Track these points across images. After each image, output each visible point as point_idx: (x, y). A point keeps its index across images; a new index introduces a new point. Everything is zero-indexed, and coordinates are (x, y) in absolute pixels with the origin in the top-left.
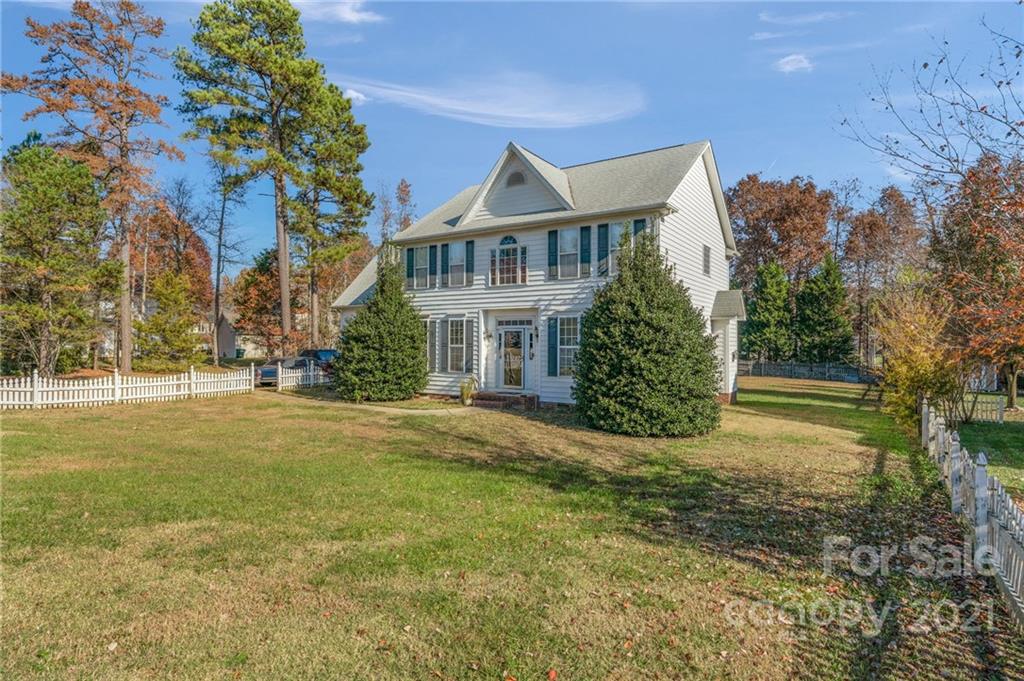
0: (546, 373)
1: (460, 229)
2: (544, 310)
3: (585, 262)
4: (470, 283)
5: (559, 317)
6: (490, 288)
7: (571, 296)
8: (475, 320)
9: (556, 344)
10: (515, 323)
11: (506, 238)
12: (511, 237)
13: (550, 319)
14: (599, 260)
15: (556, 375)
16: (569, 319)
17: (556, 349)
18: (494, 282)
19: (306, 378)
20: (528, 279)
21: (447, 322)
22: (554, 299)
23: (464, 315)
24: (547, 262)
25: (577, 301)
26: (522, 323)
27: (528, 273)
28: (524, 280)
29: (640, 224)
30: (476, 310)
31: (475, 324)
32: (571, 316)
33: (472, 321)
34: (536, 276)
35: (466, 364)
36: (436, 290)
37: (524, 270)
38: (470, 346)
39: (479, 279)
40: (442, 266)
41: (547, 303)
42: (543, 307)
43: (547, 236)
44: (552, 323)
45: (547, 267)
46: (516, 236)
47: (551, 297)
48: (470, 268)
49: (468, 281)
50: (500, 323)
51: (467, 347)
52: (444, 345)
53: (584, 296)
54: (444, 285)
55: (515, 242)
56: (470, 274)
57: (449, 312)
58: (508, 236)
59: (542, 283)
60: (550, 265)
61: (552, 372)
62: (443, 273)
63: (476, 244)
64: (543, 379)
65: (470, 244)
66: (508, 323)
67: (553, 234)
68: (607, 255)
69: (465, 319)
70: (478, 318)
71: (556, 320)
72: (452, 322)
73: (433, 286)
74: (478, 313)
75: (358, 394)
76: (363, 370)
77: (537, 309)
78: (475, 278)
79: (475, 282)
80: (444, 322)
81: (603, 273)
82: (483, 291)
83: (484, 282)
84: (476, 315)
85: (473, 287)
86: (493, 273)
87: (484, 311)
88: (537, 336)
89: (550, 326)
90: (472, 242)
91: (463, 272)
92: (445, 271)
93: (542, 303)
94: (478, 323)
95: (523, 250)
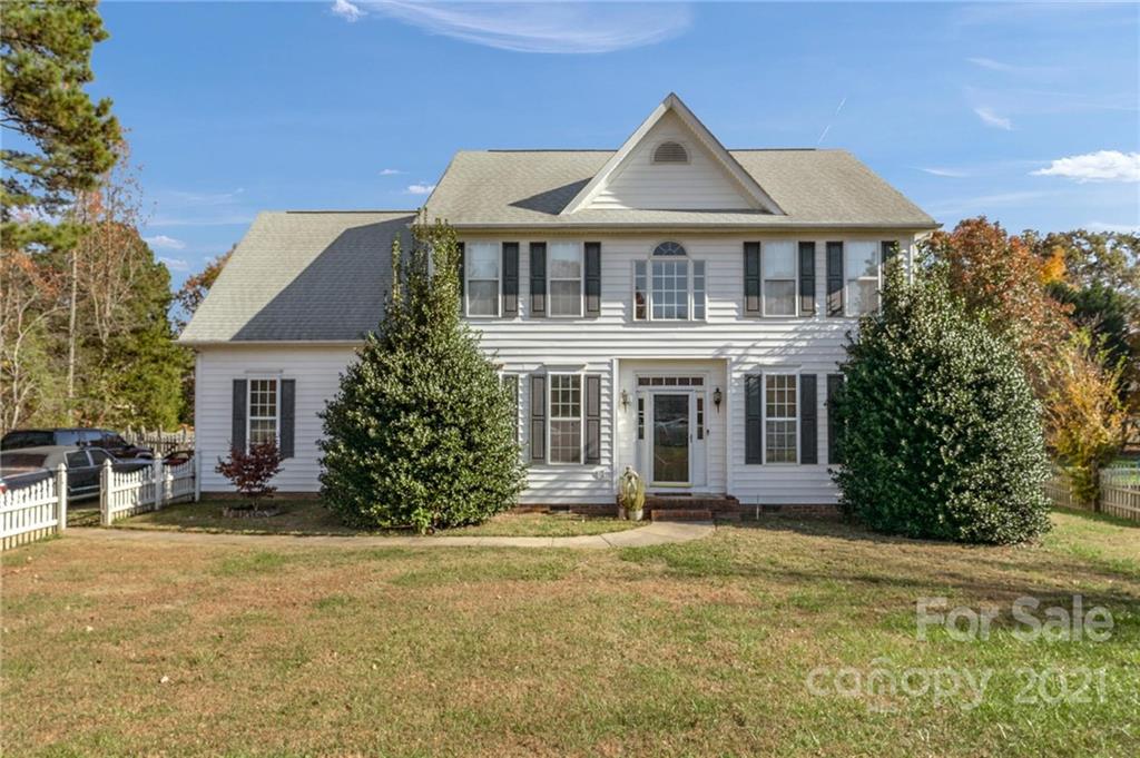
0: (743, 462)
1: (568, 221)
2: (737, 363)
3: (808, 295)
4: (593, 312)
5: (765, 373)
6: (634, 325)
7: (783, 344)
8: (605, 375)
9: (760, 415)
10: (671, 381)
11: (664, 245)
12: (675, 245)
13: (748, 377)
14: (830, 292)
15: (760, 462)
16: (781, 378)
17: (760, 422)
18: (641, 313)
19: (148, 489)
20: (708, 313)
21: (544, 378)
22: (753, 347)
23: (581, 367)
24: (742, 289)
25: (793, 351)
26: (684, 381)
27: (708, 304)
28: (700, 313)
29: (889, 249)
30: (607, 360)
31: (604, 383)
32: (785, 373)
33: (599, 378)
34: (722, 311)
35: (587, 448)
36: (518, 320)
37: (700, 299)
38: (594, 419)
40: (532, 281)
41: (740, 352)
42: (734, 359)
44: (752, 384)
45: (741, 296)
46: (688, 244)
47: (750, 344)
48: (593, 287)
49: (588, 310)
50: (643, 382)
51: (587, 421)
52: (537, 418)
53: (804, 344)
54: (537, 312)
55: (682, 252)
56: (593, 299)
57: (548, 361)
58: (670, 242)
59: (733, 320)
60: (747, 293)
61: (753, 456)
62: (533, 292)
63: (604, 249)
64: (736, 470)
65: (593, 249)
66: (658, 381)
67: (752, 250)
68: (841, 287)
69: (582, 373)
70: (611, 373)
71: (759, 378)
72: (555, 379)
73: (510, 313)
74: (611, 364)
75: (423, 516)
76: (434, 468)
77: (725, 360)
78: (603, 305)
79: (603, 313)
80: (537, 379)
81: (836, 312)
82: (621, 328)
83: (621, 313)
84: (606, 368)
85: (599, 320)
86: (641, 300)
87: (620, 360)
88: (717, 403)
89: (748, 389)
90: (598, 245)
91: (579, 293)
92: (538, 287)
93: (731, 351)
94: (610, 380)
95: (700, 267)
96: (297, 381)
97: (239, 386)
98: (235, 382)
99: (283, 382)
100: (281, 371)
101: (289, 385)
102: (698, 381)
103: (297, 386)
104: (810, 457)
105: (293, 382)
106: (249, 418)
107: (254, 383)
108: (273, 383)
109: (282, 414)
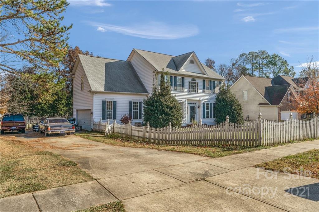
1: (180, 73)
2: (202, 101)
3: (211, 89)
5: (206, 103)
6: (189, 93)
7: (208, 98)
8: (185, 102)
10: (192, 104)
12: (194, 79)
13: (203, 103)
14: (213, 89)
17: (205, 111)
18: (190, 91)
20: (199, 92)
22: (204, 98)
23: (182, 100)
24: (202, 88)
28: (197, 92)
30: (185, 99)
31: (185, 104)
32: (209, 103)
34: (200, 91)
36: (172, 91)
37: (197, 89)
38: (183, 110)
39: (186, 90)
43: (202, 81)
48: (183, 86)
49: (182, 90)
50: (188, 104)
53: (210, 98)
54: (175, 90)
55: (195, 80)
56: (183, 88)
59: (202, 93)
61: (204, 117)
62: (175, 86)
64: (202, 119)
66: (190, 104)
67: (204, 81)
69: (182, 102)
70: (186, 102)
71: (205, 104)
74: (186, 100)
81: (214, 93)
82: (187, 94)
83: (187, 91)
84: (185, 101)
85: (184, 92)
86: (190, 89)
87: (187, 100)
88: (199, 108)
89: (203, 105)
90: (184, 78)
91: (181, 87)
92: (175, 85)
93: (201, 99)
94: (186, 103)
95: (197, 83)
96: (117, 101)
97: (104, 102)
98: (103, 101)
99: (114, 101)
100: (113, 99)
101: (115, 102)
102: (195, 104)
103: (117, 102)
104: (211, 117)
105: (116, 101)
106: (106, 110)
107: (107, 102)
108: (112, 102)
109: (114, 109)
